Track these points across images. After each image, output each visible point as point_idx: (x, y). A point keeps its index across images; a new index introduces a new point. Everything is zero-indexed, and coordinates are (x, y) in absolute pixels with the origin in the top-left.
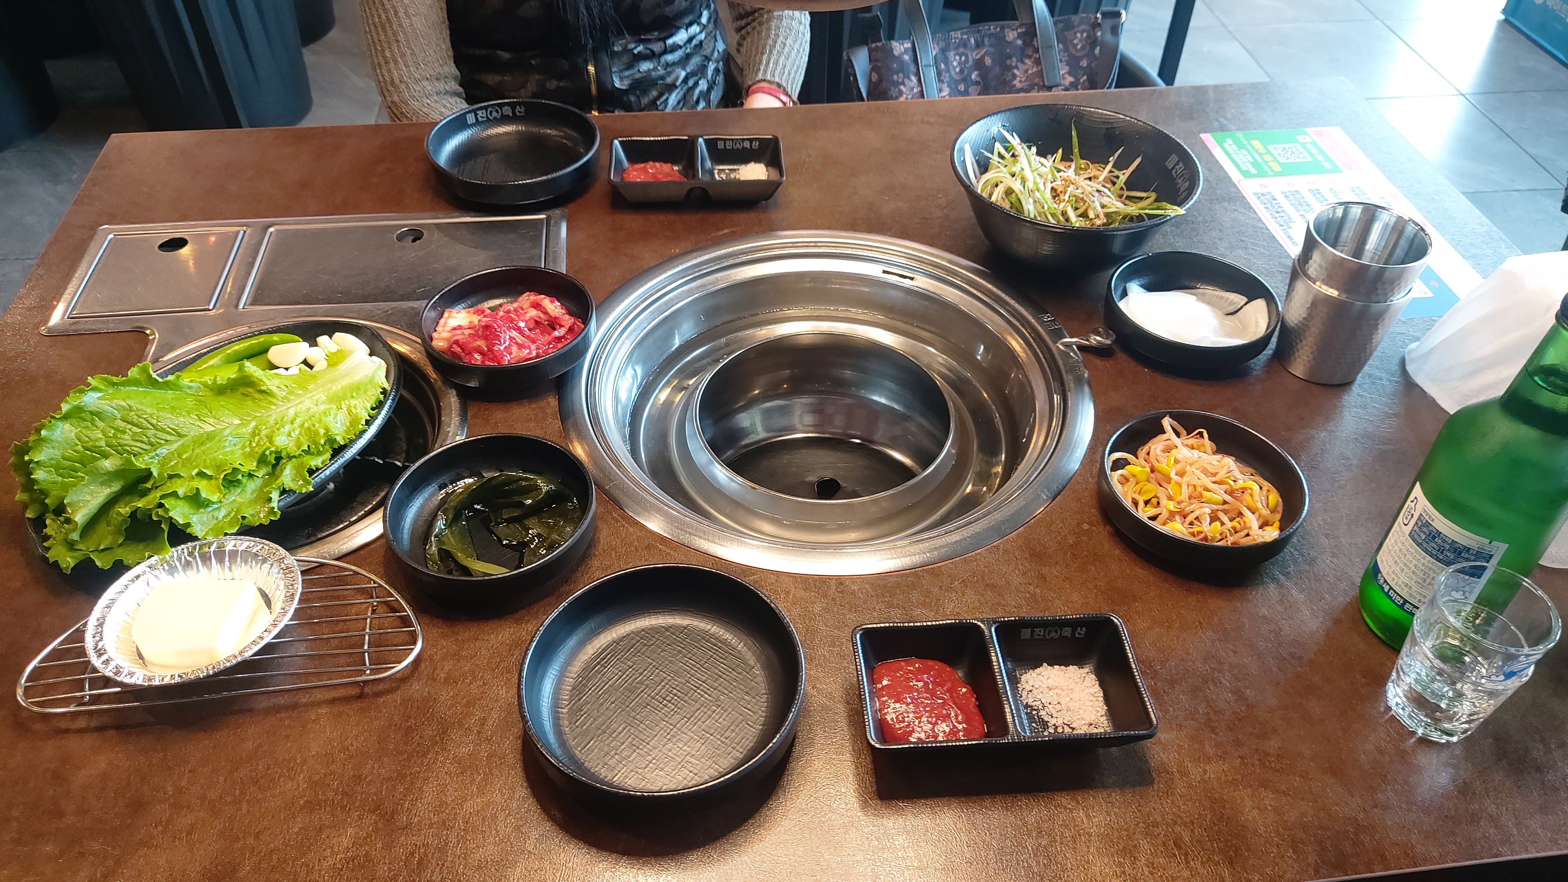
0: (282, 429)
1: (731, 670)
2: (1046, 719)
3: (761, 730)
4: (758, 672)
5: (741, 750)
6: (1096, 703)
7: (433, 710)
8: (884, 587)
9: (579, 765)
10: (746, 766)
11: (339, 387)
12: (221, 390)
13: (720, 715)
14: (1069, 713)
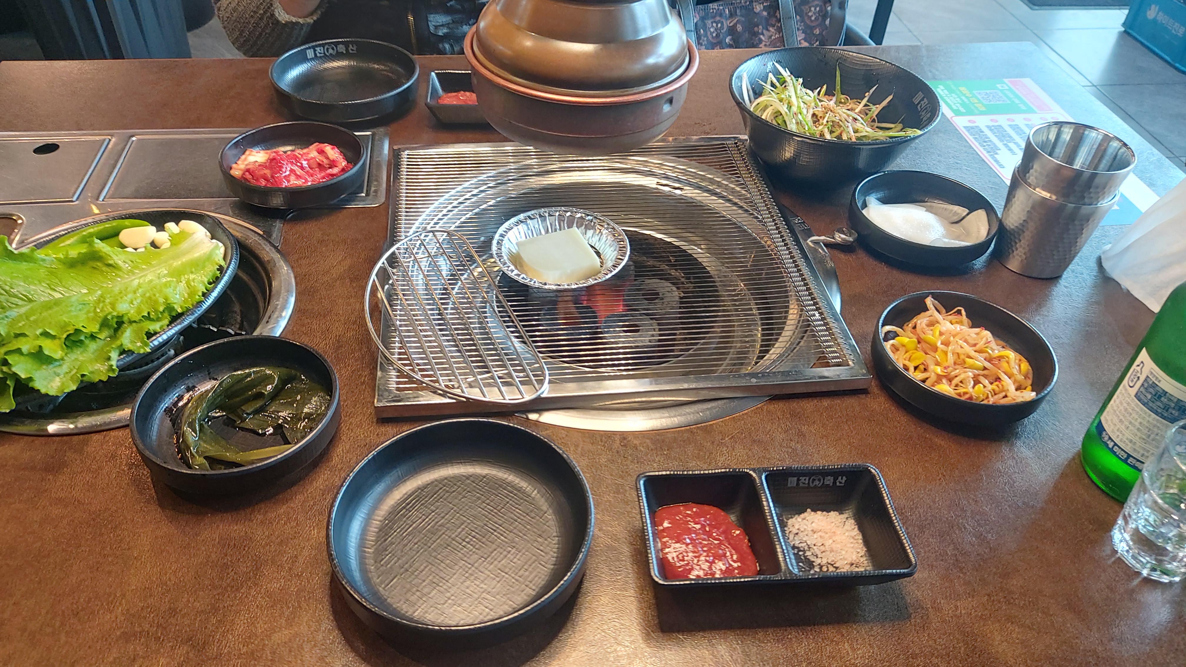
0: (125, 298)
1: (525, 515)
2: (812, 559)
3: (552, 569)
4: (550, 517)
5: (534, 588)
6: (856, 545)
7: (249, 548)
8: (663, 442)
9: (381, 601)
10: (539, 602)
11: (180, 263)
12: (72, 264)
13: (515, 555)
14: (833, 553)
